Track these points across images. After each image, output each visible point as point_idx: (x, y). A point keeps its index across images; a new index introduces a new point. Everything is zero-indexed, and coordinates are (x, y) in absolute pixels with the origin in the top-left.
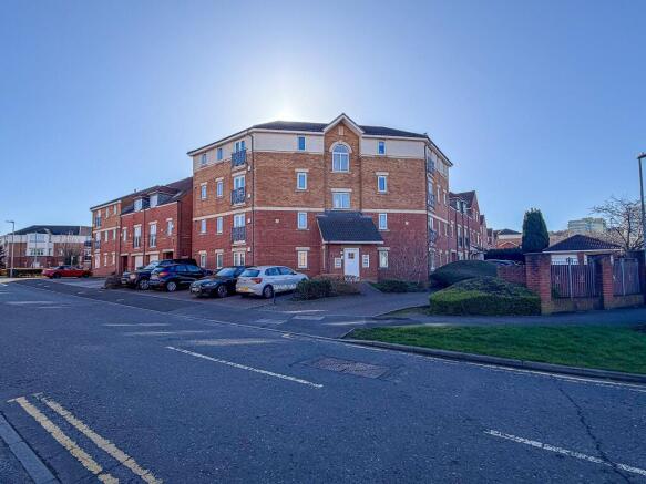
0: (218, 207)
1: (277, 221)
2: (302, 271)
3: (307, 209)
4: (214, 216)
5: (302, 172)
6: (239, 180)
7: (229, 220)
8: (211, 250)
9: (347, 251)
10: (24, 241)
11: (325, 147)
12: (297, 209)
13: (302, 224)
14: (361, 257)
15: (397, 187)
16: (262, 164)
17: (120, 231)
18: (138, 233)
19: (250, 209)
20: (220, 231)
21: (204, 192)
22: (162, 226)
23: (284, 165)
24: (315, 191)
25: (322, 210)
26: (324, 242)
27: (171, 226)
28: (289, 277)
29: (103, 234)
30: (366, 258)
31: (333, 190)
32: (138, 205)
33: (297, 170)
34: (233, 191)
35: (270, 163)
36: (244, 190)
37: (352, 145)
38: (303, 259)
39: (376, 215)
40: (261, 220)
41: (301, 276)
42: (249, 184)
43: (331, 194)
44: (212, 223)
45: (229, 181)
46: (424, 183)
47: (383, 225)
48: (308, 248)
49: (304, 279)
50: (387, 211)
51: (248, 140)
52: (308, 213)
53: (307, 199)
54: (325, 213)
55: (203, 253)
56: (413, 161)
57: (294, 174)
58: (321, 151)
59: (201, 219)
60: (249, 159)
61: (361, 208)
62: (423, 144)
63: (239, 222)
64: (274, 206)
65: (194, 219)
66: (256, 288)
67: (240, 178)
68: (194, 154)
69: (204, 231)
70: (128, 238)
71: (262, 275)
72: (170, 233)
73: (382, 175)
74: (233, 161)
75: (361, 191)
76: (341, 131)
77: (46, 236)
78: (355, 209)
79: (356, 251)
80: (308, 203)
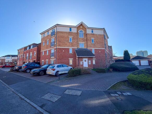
0: (47, 48)
1: (63, 51)
2: (71, 66)
3: (72, 48)
4: (46, 50)
5: (71, 37)
6: (53, 40)
7: (50, 51)
8: (45, 60)
9: (84, 59)
10: (5, 58)
11: (77, 31)
12: (69, 48)
13: (71, 52)
14: (88, 61)
15: (97, 42)
16: (59, 35)
17: (24, 55)
18: (27, 55)
19: (56, 48)
20: (47, 54)
21: (44, 44)
22: (33, 53)
23: (66, 35)
24: (74, 43)
25: (77, 48)
26: (77, 56)
27: (35, 53)
28: (66, 68)
29: (20, 56)
30: (90, 61)
31: (79, 43)
32: (28, 48)
33: (69, 37)
34: (51, 43)
35: (62, 35)
36: (54, 42)
37: (84, 31)
38: (71, 62)
39: (92, 49)
40: (58, 50)
41: (70, 67)
42: (56, 40)
43: (79, 44)
44: (45, 52)
45: (50, 40)
46: (104, 41)
47: (93, 52)
48: (72, 59)
49: (71, 69)
50: (95, 48)
51: (55, 28)
52: (72, 49)
53: (72, 45)
54: (77, 49)
55: (43, 60)
56: (101, 35)
57: (68, 38)
58: (76, 32)
59: (43, 51)
60: (56, 33)
61: (87, 47)
62: (103, 31)
63: (53, 51)
64: (63, 47)
65: (41, 51)
66: (53, 73)
67: (53, 39)
68: (41, 34)
69: (43, 54)
70: (25, 57)
71: (55, 68)
72: (35, 55)
73: (92, 38)
74: (51, 35)
75: (87, 43)
76: (81, 27)
77: (10, 57)
78: (85, 48)
79: (87, 59)
80: (72, 46)
